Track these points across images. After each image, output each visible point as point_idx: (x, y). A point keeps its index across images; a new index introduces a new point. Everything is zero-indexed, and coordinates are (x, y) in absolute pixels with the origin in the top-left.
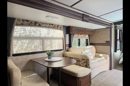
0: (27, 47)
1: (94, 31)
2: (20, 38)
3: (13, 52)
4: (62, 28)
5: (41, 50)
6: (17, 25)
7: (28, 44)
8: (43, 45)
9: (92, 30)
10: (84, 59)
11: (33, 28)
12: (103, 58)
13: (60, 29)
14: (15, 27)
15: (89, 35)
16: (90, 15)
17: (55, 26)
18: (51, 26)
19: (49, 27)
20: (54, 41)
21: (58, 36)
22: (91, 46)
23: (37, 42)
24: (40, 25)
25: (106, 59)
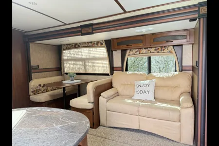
0: (73, 68)
2: (68, 60)
3: (64, 71)
4: (104, 44)
5: (84, 72)
6: (64, 50)
7: (73, 65)
8: (85, 67)
11: (76, 50)
13: (102, 45)
14: (64, 51)
17: (94, 43)
18: (90, 44)
19: (87, 46)
20: (96, 62)
21: (102, 56)
23: (80, 64)
24: (79, 47)
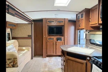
1: (16, 25)
9: (14, 24)
10: (10, 59)
12: (26, 51)
15: (11, 29)
16: (16, 9)
22: (13, 40)
25: (29, 51)
